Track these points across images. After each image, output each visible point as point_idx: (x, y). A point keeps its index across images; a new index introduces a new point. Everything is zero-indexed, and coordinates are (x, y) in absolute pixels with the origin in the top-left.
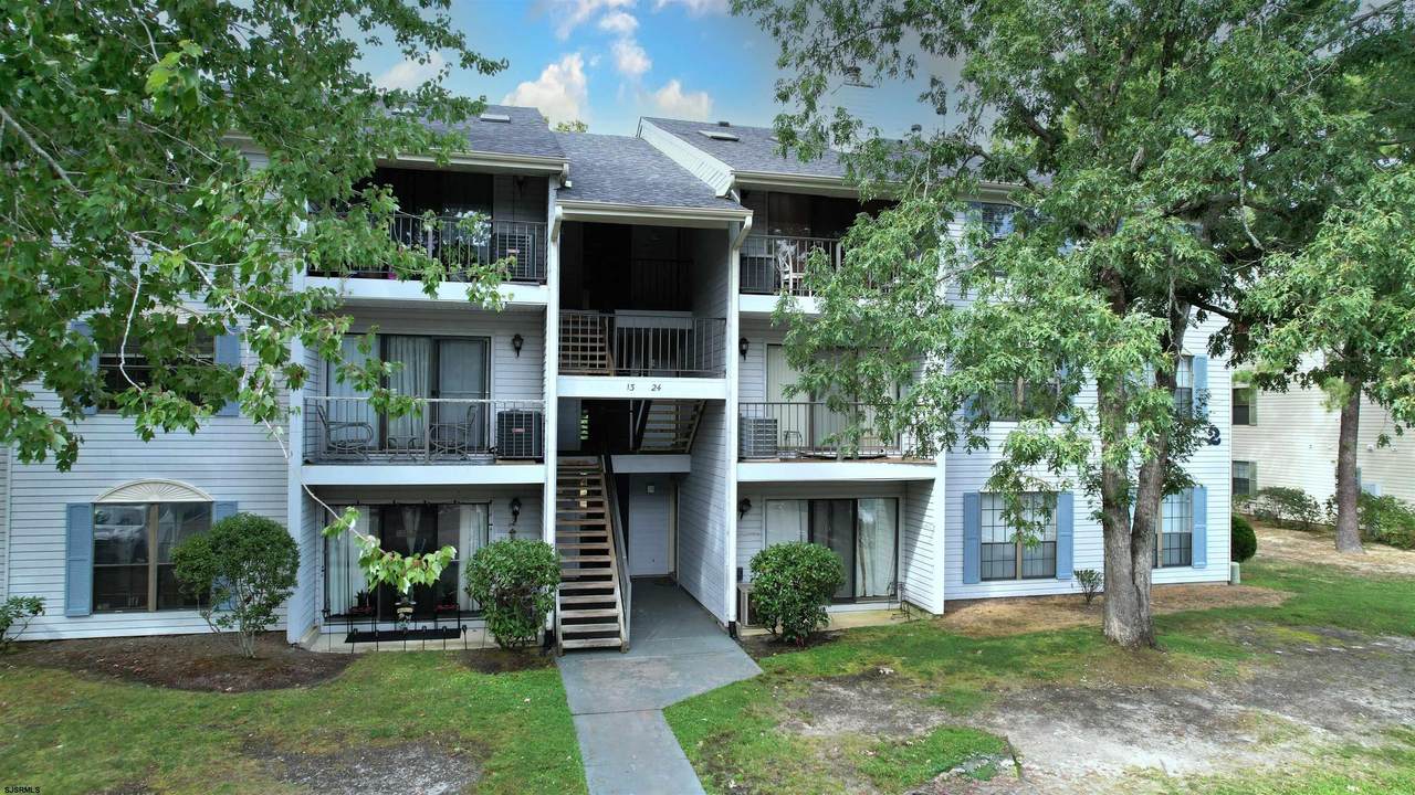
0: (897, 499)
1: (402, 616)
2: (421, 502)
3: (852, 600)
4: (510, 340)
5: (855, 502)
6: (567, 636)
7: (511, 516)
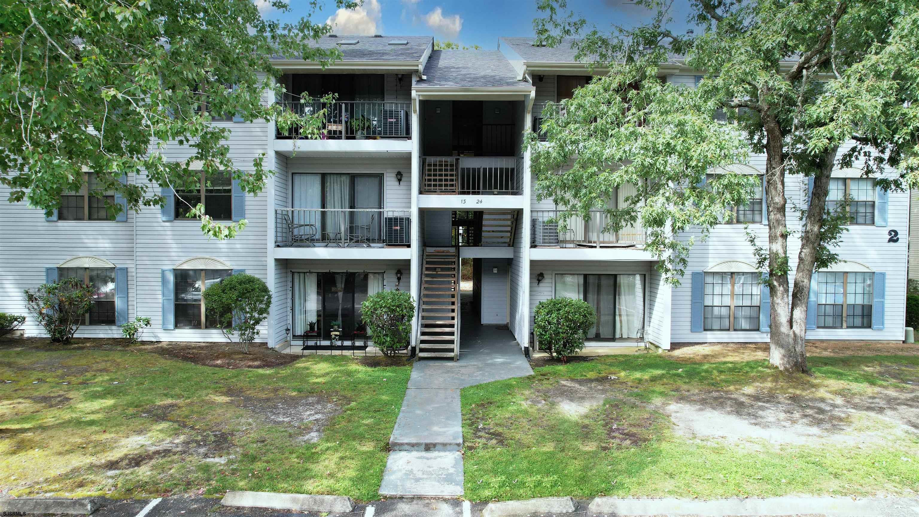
0: (645, 275)
1: (333, 336)
2: (345, 271)
3: (613, 339)
4: (394, 175)
5: (615, 276)
6: (422, 350)
7: (396, 280)
